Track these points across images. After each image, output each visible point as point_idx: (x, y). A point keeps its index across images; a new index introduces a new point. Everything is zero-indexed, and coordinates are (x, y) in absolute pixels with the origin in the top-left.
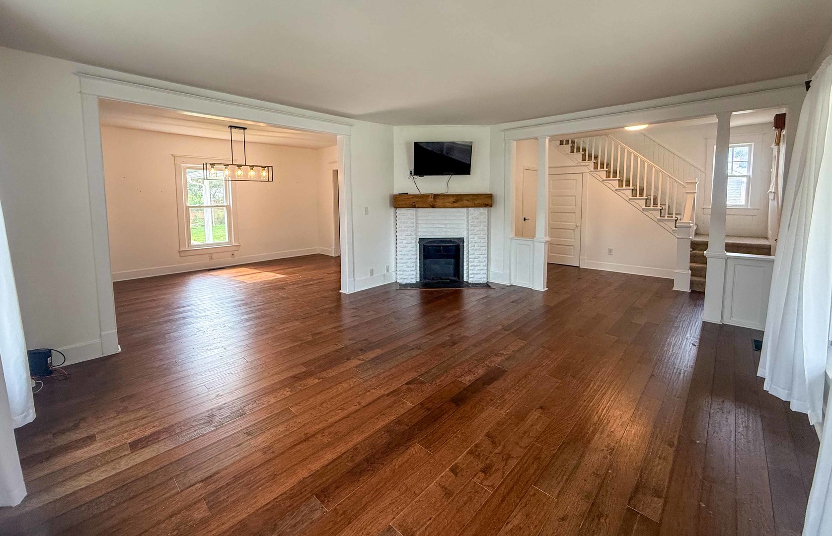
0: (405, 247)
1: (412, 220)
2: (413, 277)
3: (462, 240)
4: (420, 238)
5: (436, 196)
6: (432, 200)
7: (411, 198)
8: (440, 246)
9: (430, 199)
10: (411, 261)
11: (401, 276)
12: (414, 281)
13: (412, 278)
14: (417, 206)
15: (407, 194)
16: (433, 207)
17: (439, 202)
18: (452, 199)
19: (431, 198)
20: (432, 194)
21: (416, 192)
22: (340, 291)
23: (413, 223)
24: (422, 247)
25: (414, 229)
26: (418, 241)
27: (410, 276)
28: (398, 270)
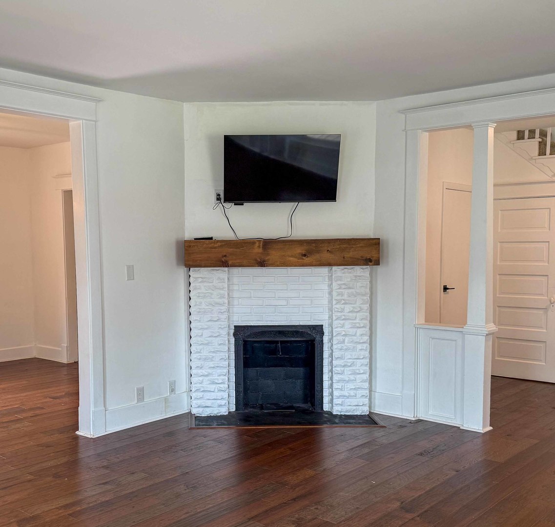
0: (207, 344)
1: (222, 292)
2: (223, 402)
3: (319, 329)
4: (235, 326)
5: (268, 244)
6: (261, 250)
7: (221, 246)
8: (277, 342)
9: (257, 250)
10: (219, 371)
11: (199, 402)
12: (224, 411)
13: (220, 406)
14: (230, 263)
15: (211, 238)
16: (262, 264)
17: (274, 255)
18: (299, 250)
19: (259, 247)
20: (259, 240)
21: (228, 235)
22: (77, 433)
23: (222, 297)
24: (241, 343)
25: (224, 308)
26: (232, 331)
27: (219, 402)
28: (193, 390)
